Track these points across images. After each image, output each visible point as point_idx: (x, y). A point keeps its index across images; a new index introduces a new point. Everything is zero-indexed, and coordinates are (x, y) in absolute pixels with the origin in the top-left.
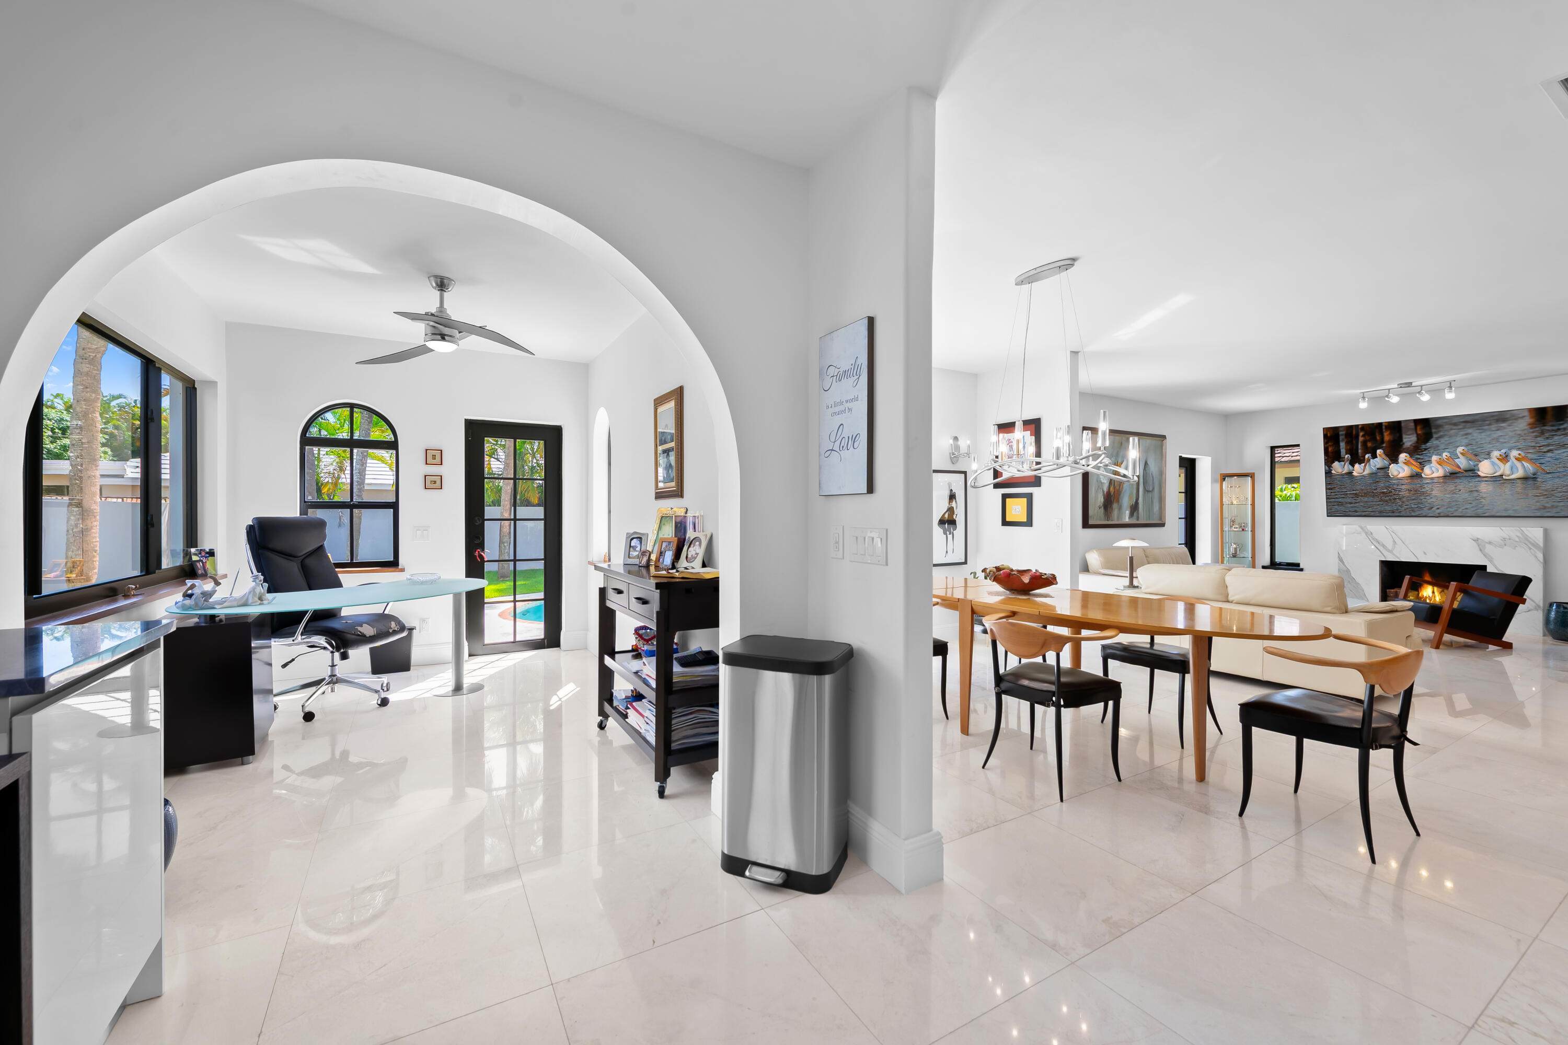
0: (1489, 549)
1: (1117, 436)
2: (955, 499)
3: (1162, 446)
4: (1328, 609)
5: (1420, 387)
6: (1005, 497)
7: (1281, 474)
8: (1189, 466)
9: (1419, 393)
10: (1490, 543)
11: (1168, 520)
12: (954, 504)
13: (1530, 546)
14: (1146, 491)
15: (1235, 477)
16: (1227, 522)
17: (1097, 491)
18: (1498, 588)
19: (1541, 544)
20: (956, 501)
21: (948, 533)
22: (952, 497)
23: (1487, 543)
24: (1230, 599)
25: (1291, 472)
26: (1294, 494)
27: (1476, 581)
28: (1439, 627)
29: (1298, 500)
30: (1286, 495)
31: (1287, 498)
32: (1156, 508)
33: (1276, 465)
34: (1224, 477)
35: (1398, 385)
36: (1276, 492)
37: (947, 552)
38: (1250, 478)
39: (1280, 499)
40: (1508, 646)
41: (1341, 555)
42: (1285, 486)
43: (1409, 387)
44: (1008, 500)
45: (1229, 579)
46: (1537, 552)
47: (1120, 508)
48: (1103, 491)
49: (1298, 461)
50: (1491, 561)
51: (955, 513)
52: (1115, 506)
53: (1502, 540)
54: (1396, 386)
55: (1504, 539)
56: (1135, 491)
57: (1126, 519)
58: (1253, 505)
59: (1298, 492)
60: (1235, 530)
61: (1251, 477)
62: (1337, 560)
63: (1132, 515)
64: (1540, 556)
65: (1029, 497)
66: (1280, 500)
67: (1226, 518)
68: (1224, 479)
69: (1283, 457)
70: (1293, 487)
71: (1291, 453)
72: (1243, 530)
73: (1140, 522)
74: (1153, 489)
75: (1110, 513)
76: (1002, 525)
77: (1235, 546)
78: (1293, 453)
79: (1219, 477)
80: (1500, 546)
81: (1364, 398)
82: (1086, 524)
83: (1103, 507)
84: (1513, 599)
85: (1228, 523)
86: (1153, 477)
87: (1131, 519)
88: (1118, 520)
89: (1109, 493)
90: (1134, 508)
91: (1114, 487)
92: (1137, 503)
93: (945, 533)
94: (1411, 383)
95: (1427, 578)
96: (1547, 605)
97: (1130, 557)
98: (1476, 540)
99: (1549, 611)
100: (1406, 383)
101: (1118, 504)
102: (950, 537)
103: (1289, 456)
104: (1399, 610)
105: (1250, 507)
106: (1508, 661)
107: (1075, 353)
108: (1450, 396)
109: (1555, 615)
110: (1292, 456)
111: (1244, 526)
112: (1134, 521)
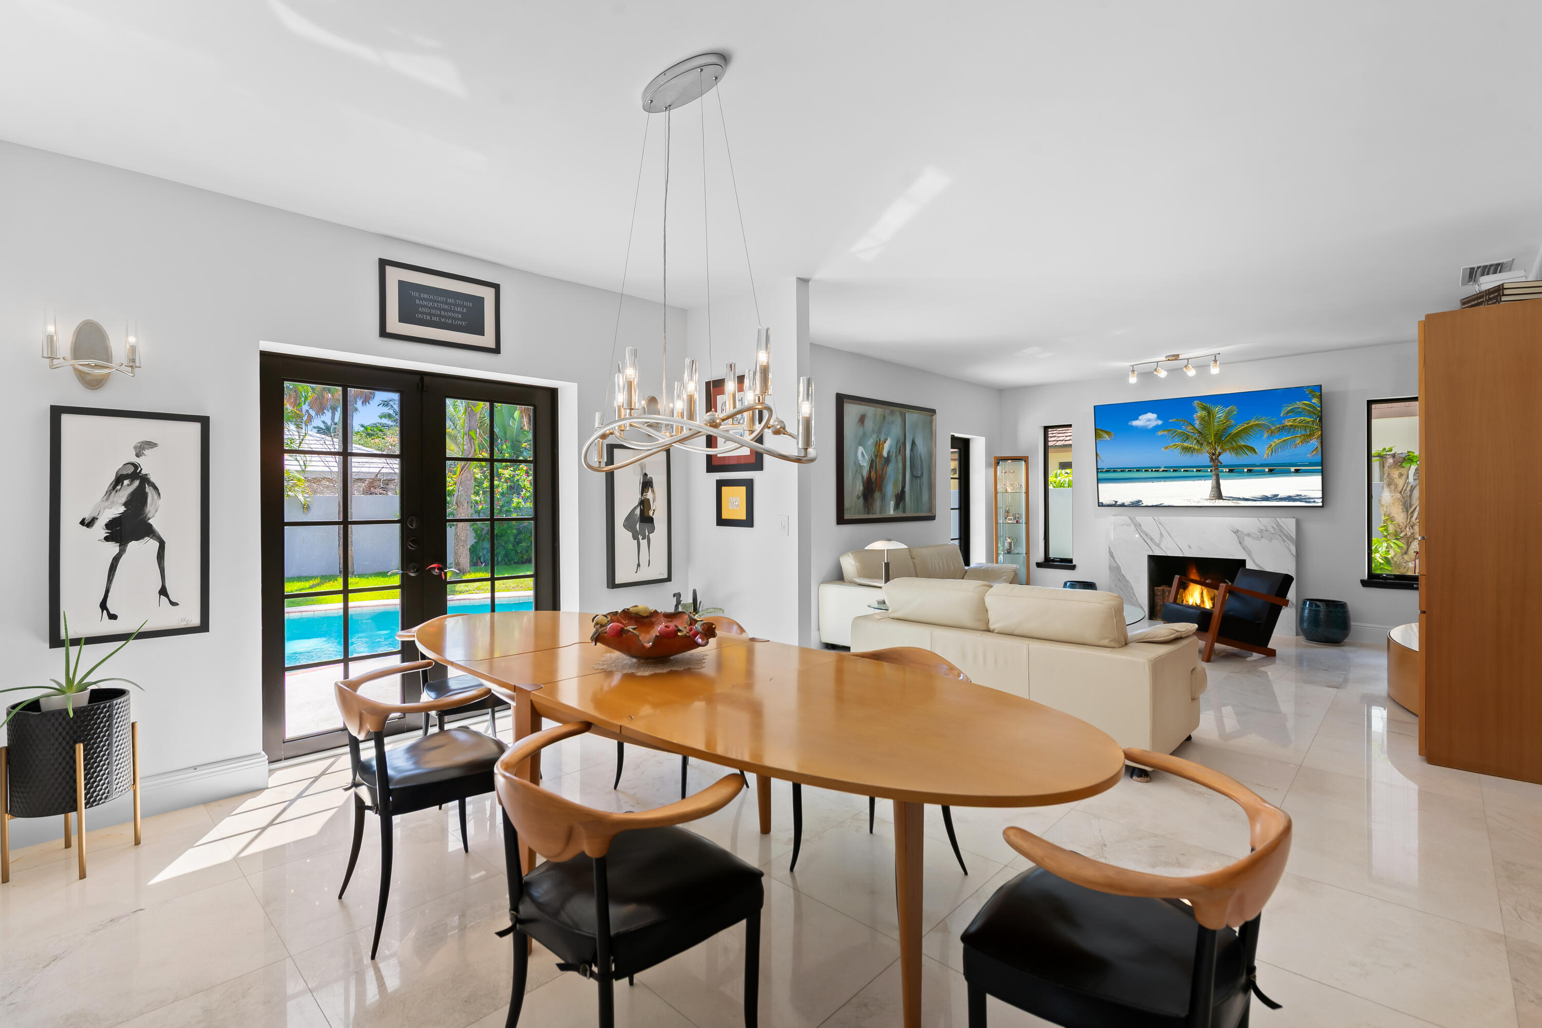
0: (1248, 541)
1: (879, 408)
2: (652, 487)
3: (931, 422)
4: (1105, 642)
5: (1187, 360)
6: (720, 484)
7: (1055, 459)
8: (962, 446)
9: (1186, 366)
10: (1249, 535)
11: (939, 512)
12: (649, 495)
13: (1284, 537)
14: (914, 477)
15: (1010, 461)
16: (1001, 512)
17: (854, 478)
18: (1262, 588)
19: (1294, 536)
20: (653, 491)
21: (640, 537)
22: (647, 484)
23: (1246, 535)
24: (992, 626)
25: (1065, 457)
26: (1067, 480)
27: (1240, 582)
28: (1210, 635)
29: (1071, 487)
30: (1060, 481)
31: (1061, 485)
32: (925, 497)
33: (1049, 450)
34: (999, 461)
35: (1166, 357)
36: (1049, 479)
37: (639, 565)
38: (1023, 462)
39: (1054, 485)
40: (1272, 653)
41: (1113, 550)
42: (1059, 471)
43: (1176, 359)
44: (724, 489)
45: (989, 600)
46: (1291, 544)
47: (883, 498)
48: (862, 476)
49: (1071, 445)
50: (1250, 554)
51: (653, 508)
52: (877, 495)
53: (1259, 532)
54: (1164, 359)
55: (1261, 531)
56: (900, 477)
57: (891, 512)
58: (1027, 493)
59: (1071, 478)
60: (1009, 522)
61: (1025, 461)
62: (1108, 554)
63: (897, 506)
64: (1293, 549)
65: (749, 485)
66: (1054, 487)
67: (1000, 508)
68: (999, 463)
69: (1058, 441)
70: (1067, 473)
71: (1065, 437)
72: (1017, 522)
73: (908, 514)
74: (922, 474)
75: (871, 504)
76: (717, 525)
77: (1009, 540)
78: (1066, 436)
79: (993, 461)
80: (1258, 538)
81: (1133, 371)
82: (841, 520)
83: (862, 498)
84: (1277, 601)
85: (1003, 515)
86: (921, 460)
87: (897, 511)
88: (881, 513)
89: (869, 478)
90: (900, 498)
91: (876, 472)
92: (903, 492)
93: (635, 537)
94: (1178, 355)
95: (1194, 576)
96: (1301, 603)
97: (885, 563)
98: (1236, 532)
99: (1303, 609)
100: (1174, 356)
101: (881, 493)
102: (644, 543)
103: (1063, 440)
104: (1183, 636)
105: (1024, 495)
106: (1272, 671)
107: (803, 282)
108: (1215, 370)
109: (1308, 614)
110: (1066, 441)
111: (1018, 518)
112: (900, 514)
